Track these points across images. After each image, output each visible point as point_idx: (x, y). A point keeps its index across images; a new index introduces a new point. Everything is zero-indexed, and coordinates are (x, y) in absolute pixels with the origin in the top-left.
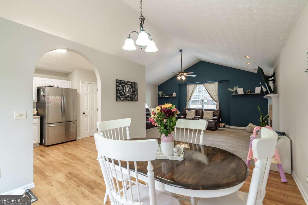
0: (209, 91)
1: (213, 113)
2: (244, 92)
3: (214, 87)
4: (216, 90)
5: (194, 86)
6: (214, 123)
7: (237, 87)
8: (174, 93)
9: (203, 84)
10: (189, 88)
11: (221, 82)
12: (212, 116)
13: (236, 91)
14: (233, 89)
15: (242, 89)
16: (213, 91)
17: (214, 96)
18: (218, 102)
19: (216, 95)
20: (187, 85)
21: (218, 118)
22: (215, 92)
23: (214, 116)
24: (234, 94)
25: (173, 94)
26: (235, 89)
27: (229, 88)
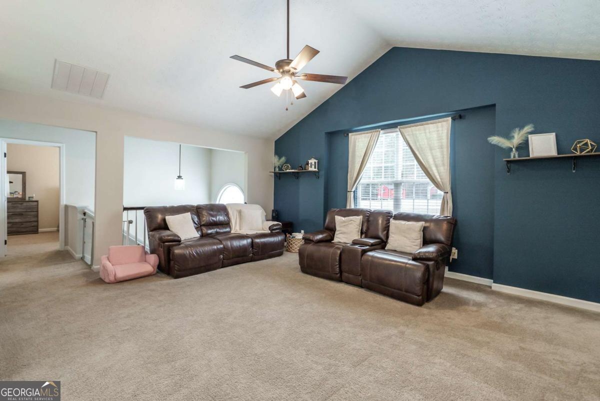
0: (418, 150)
1: (425, 229)
2: (559, 150)
3: (435, 136)
4: (441, 147)
5: (370, 134)
6: (419, 274)
7: (528, 128)
8: (312, 161)
9: (398, 129)
10: (357, 144)
11: (460, 117)
12: (419, 241)
13: (524, 147)
14: (509, 137)
15: (552, 137)
16: (431, 149)
17: (434, 169)
18: (449, 189)
19: (443, 165)
20: (350, 134)
21: (438, 251)
22: (438, 154)
23: (426, 242)
24: (514, 155)
25: (308, 164)
26: (517, 138)
27: (493, 134)
